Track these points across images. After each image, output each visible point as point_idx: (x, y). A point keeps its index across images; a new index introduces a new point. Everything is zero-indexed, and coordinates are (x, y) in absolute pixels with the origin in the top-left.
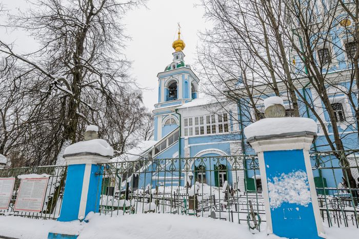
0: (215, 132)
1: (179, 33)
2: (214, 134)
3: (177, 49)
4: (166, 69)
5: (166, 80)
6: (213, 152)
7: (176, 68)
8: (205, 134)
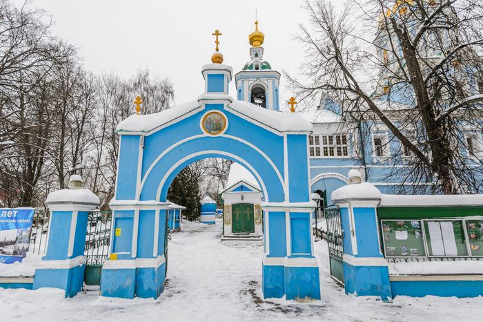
0: (333, 155)
1: (256, 23)
2: (332, 157)
3: (254, 43)
4: (246, 67)
5: (251, 82)
6: (334, 176)
7: (260, 69)
8: (322, 156)
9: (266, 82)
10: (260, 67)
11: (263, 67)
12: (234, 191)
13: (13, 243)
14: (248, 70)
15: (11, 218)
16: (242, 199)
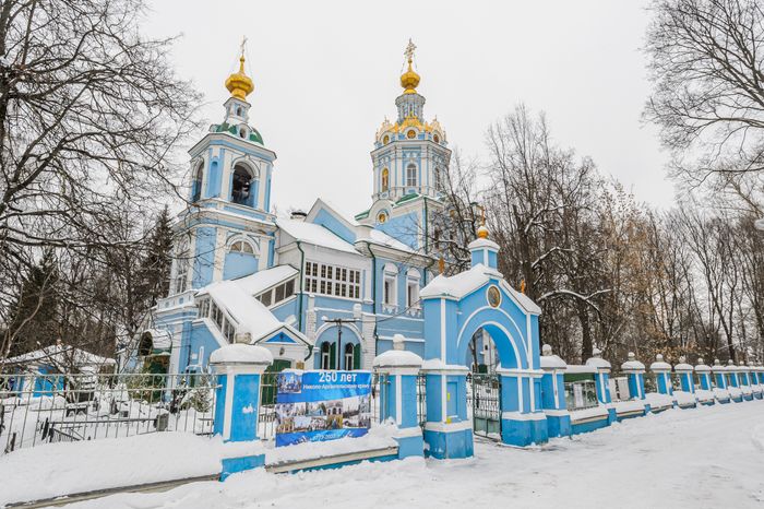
0: (344, 294)
1: (242, 60)
2: (343, 298)
4: (226, 127)
7: (248, 139)
9: (257, 163)
10: (247, 135)
11: (252, 137)
12: (270, 340)
13: (356, 413)
14: (228, 133)
15: (351, 383)
16: (281, 354)
